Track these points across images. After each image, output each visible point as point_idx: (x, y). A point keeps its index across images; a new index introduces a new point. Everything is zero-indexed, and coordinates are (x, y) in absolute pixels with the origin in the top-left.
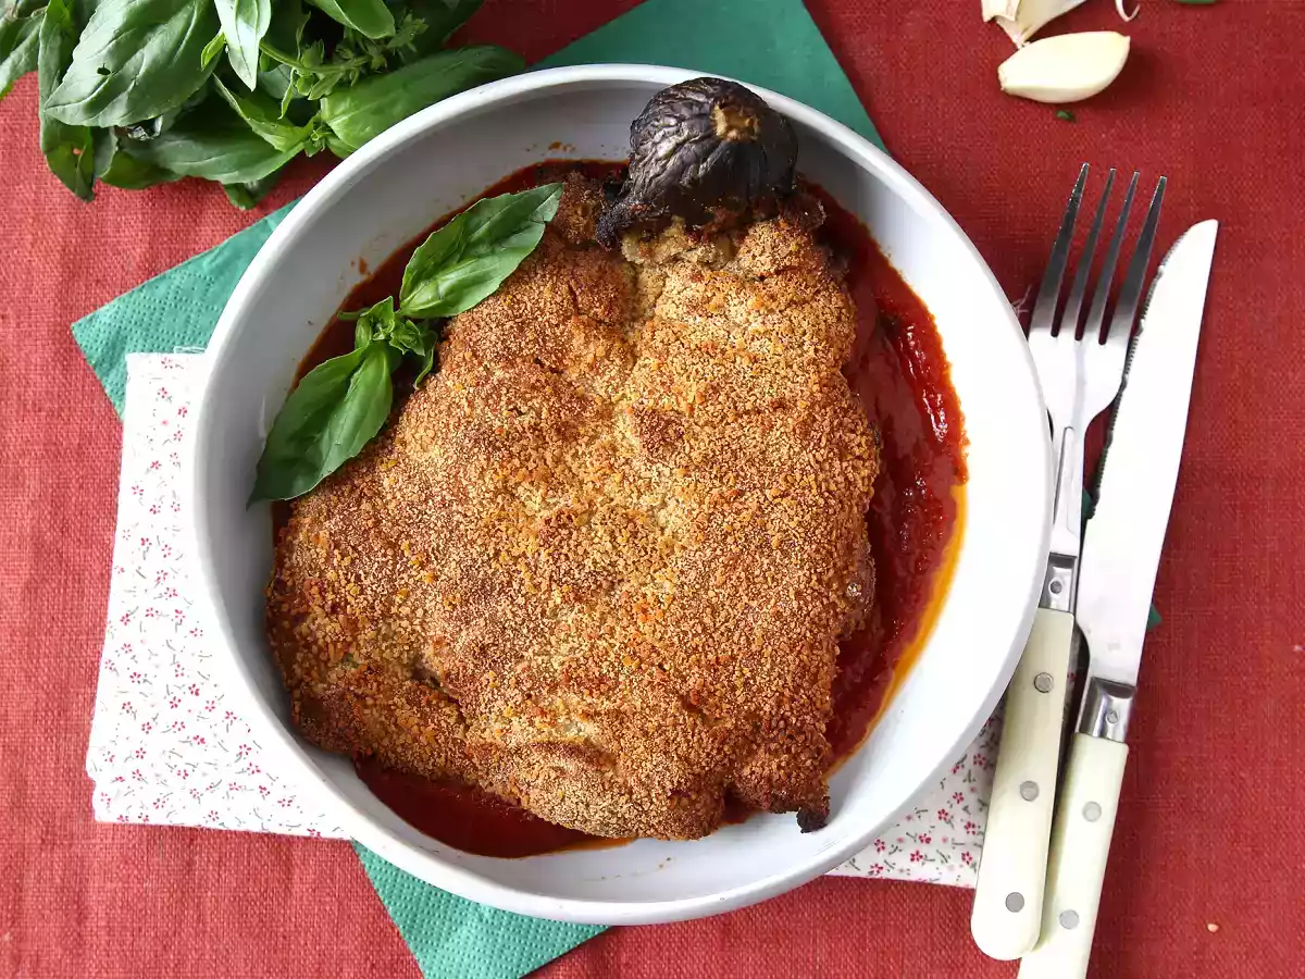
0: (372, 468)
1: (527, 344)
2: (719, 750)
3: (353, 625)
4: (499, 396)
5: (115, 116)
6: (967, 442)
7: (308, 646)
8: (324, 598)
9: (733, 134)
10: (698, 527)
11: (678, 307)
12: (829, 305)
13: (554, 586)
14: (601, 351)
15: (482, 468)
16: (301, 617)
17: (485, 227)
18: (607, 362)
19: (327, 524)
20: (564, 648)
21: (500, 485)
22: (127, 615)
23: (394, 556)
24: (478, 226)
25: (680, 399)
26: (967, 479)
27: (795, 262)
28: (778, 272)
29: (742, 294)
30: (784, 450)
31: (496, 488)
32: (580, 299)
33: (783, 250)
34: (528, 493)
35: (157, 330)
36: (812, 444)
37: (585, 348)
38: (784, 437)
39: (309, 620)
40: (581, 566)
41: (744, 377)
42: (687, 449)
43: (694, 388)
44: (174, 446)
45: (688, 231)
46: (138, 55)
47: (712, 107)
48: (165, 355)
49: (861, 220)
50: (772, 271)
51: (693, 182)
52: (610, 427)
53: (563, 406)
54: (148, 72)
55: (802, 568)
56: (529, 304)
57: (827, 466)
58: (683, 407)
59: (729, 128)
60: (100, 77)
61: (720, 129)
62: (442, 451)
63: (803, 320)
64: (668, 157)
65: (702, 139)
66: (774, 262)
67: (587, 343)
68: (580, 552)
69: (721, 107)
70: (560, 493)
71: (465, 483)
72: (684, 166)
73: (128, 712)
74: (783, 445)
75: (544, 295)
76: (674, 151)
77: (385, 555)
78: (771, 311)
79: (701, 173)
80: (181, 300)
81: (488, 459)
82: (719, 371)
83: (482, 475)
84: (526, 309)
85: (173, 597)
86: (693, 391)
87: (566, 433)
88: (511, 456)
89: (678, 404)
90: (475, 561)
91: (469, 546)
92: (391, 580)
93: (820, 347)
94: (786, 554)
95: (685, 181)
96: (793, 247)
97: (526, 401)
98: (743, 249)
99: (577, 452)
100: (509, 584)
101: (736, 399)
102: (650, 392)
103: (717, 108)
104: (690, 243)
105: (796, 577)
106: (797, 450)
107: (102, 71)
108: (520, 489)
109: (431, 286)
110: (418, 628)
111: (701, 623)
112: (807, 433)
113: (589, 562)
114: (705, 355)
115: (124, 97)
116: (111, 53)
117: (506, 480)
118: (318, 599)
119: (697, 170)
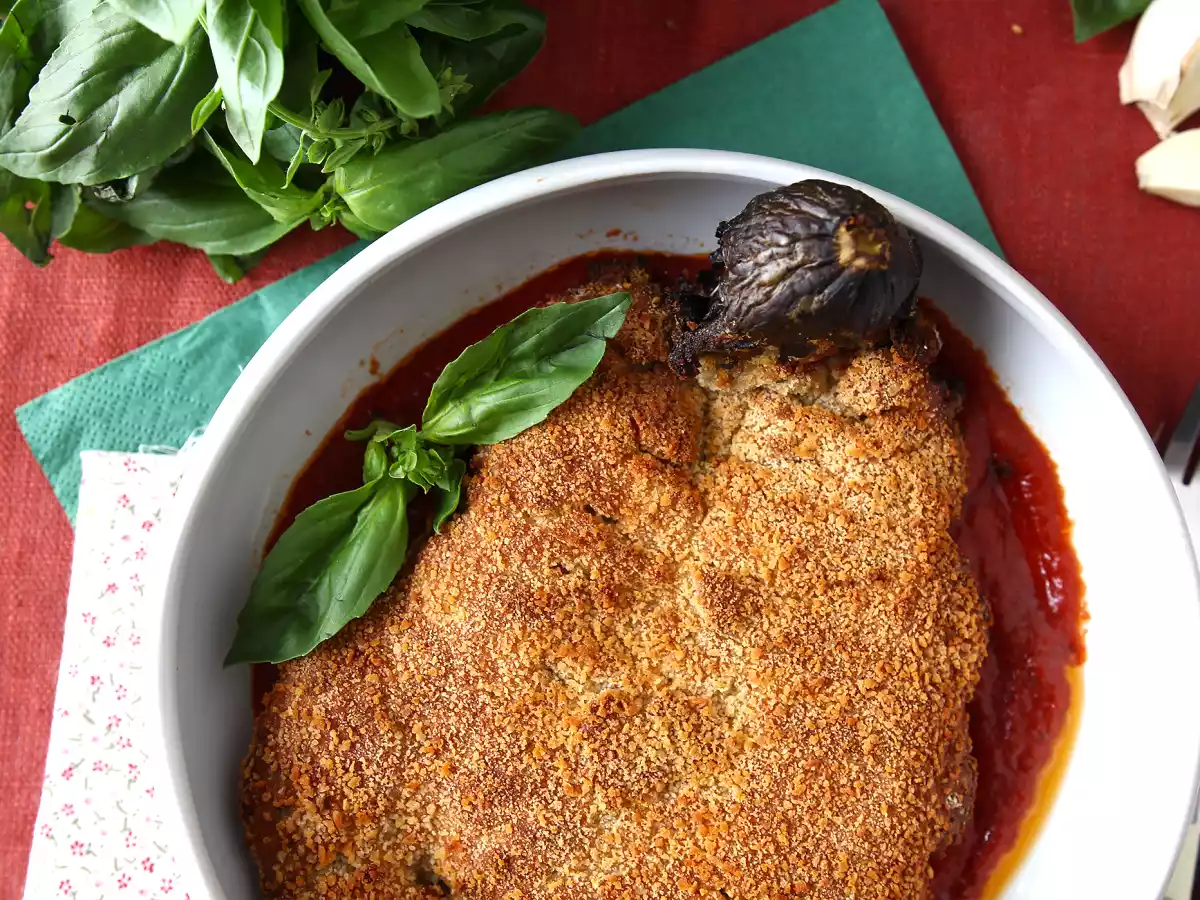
0: (380, 627)
1: (577, 487)
3: (349, 823)
4: (541, 551)
5: (80, 173)
6: (1087, 617)
7: (293, 844)
8: (315, 789)
9: (860, 262)
10: (775, 723)
11: (760, 448)
12: (941, 452)
13: (598, 788)
14: (665, 501)
15: (517, 639)
16: (288, 809)
17: (532, 340)
18: (672, 512)
19: (322, 697)
20: (607, 863)
21: (537, 661)
22: (70, 769)
23: (403, 740)
24: (524, 338)
25: (760, 564)
26: (1084, 660)
27: (905, 402)
28: (884, 413)
29: (840, 437)
30: (882, 632)
31: (532, 663)
32: (644, 436)
33: (893, 386)
34: (570, 671)
35: (120, 422)
36: (915, 626)
37: (647, 493)
38: (883, 616)
39: (295, 815)
40: (632, 766)
41: (838, 540)
42: (766, 626)
43: (778, 551)
44: (136, 566)
45: (782, 361)
46: (111, 102)
47: (837, 227)
48: (129, 455)
50: (877, 411)
51: (802, 315)
52: (672, 592)
53: (617, 565)
54: (122, 125)
55: (897, 776)
56: (581, 439)
57: (931, 652)
58: (763, 574)
59: (857, 255)
60: (63, 126)
61: (845, 254)
62: (468, 615)
63: (910, 472)
64: (774, 283)
65: (821, 265)
66: (880, 400)
67: (650, 488)
68: (631, 748)
69: (849, 228)
70: (609, 673)
71: (494, 656)
72: (794, 296)
73: (66, 892)
74: (881, 624)
75: (600, 427)
76: (782, 277)
77: (392, 740)
78: (873, 459)
79: (814, 306)
80: (151, 387)
81: (524, 628)
82: (808, 531)
83: (515, 649)
84: (577, 444)
85: (127, 748)
86: (775, 553)
87: (619, 597)
88: (553, 625)
89: (757, 569)
90: (503, 753)
91: (496, 735)
92: (399, 770)
93: (929, 507)
94: (879, 761)
95: (793, 314)
96: (906, 385)
97: (573, 557)
98: (842, 383)
99: (631, 620)
100: (544, 783)
101: (827, 567)
102: (723, 553)
103: (843, 229)
104: (782, 375)
105: (891, 787)
106: (897, 632)
107: (65, 119)
108: (561, 666)
109: (463, 408)
110: (428, 826)
111: (774, 841)
112: (909, 614)
113: (641, 761)
114: (792, 511)
115: (91, 152)
116: (77, 99)
117: (544, 655)
118: (308, 791)
119: (810, 301)
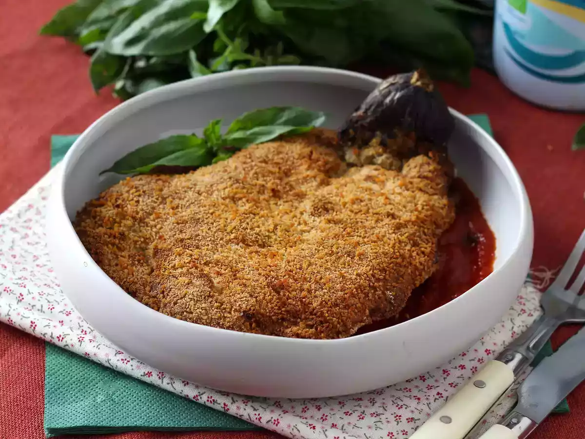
2: (279, 309)
3: (123, 216)
7: (94, 217)
8: (116, 201)
9: (419, 83)
12: (440, 201)
14: (312, 175)
15: (227, 187)
16: (102, 205)
18: (313, 179)
21: (231, 195)
24: (281, 118)
25: (342, 200)
27: (430, 175)
28: (419, 177)
29: (396, 178)
31: (228, 195)
32: (314, 156)
33: (426, 168)
37: (305, 171)
39: (103, 207)
40: (253, 229)
42: (334, 214)
49: (476, 196)
50: (417, 176)
52: (300, 201)
57: (403, 244)
59: (417, 80)
61: (413, 80)
63: (421, 198)
64: (384, 89)
65: (403, 83)
66: (419, 172)
67: (307, 170)
68: (256, 224)
69: (418, 72)
72: (390, 92)
77: (157, 199)
81: (232, 185)
88: (244, 188)
89: (340, 201)
92: (153, 208)
93: (425, 208)
94: (361, 259)
95: (388, 100)
96: (431, 168)
98: (406, 165)
99: (277, 202)
100: (212, 223)
104: (381, 151)
105: (362, 269)
107: (143, 28)
108: (240, 202)
113: (257, 230)
116: (152, 22)
117: (236, 193)
118: (113, 201)
119: (395, 95)
